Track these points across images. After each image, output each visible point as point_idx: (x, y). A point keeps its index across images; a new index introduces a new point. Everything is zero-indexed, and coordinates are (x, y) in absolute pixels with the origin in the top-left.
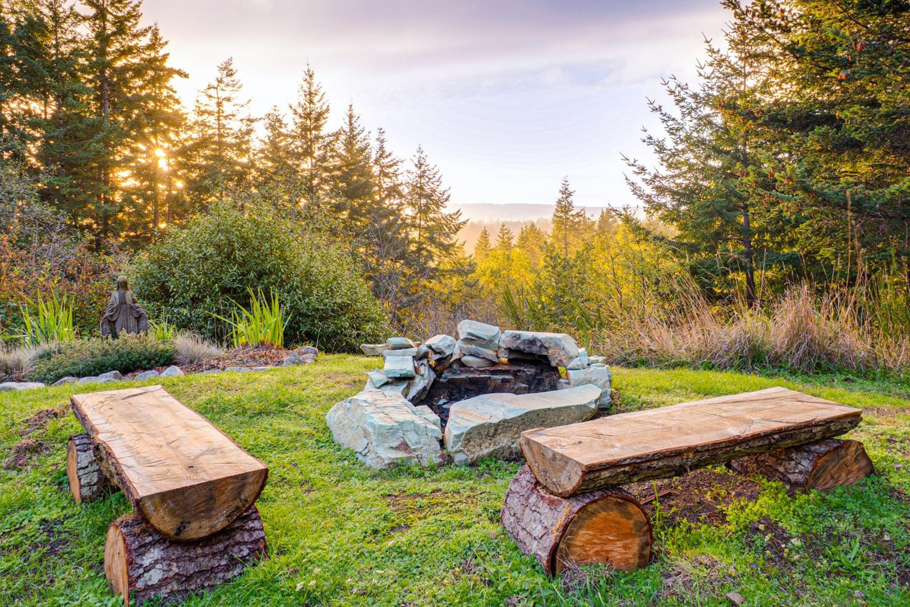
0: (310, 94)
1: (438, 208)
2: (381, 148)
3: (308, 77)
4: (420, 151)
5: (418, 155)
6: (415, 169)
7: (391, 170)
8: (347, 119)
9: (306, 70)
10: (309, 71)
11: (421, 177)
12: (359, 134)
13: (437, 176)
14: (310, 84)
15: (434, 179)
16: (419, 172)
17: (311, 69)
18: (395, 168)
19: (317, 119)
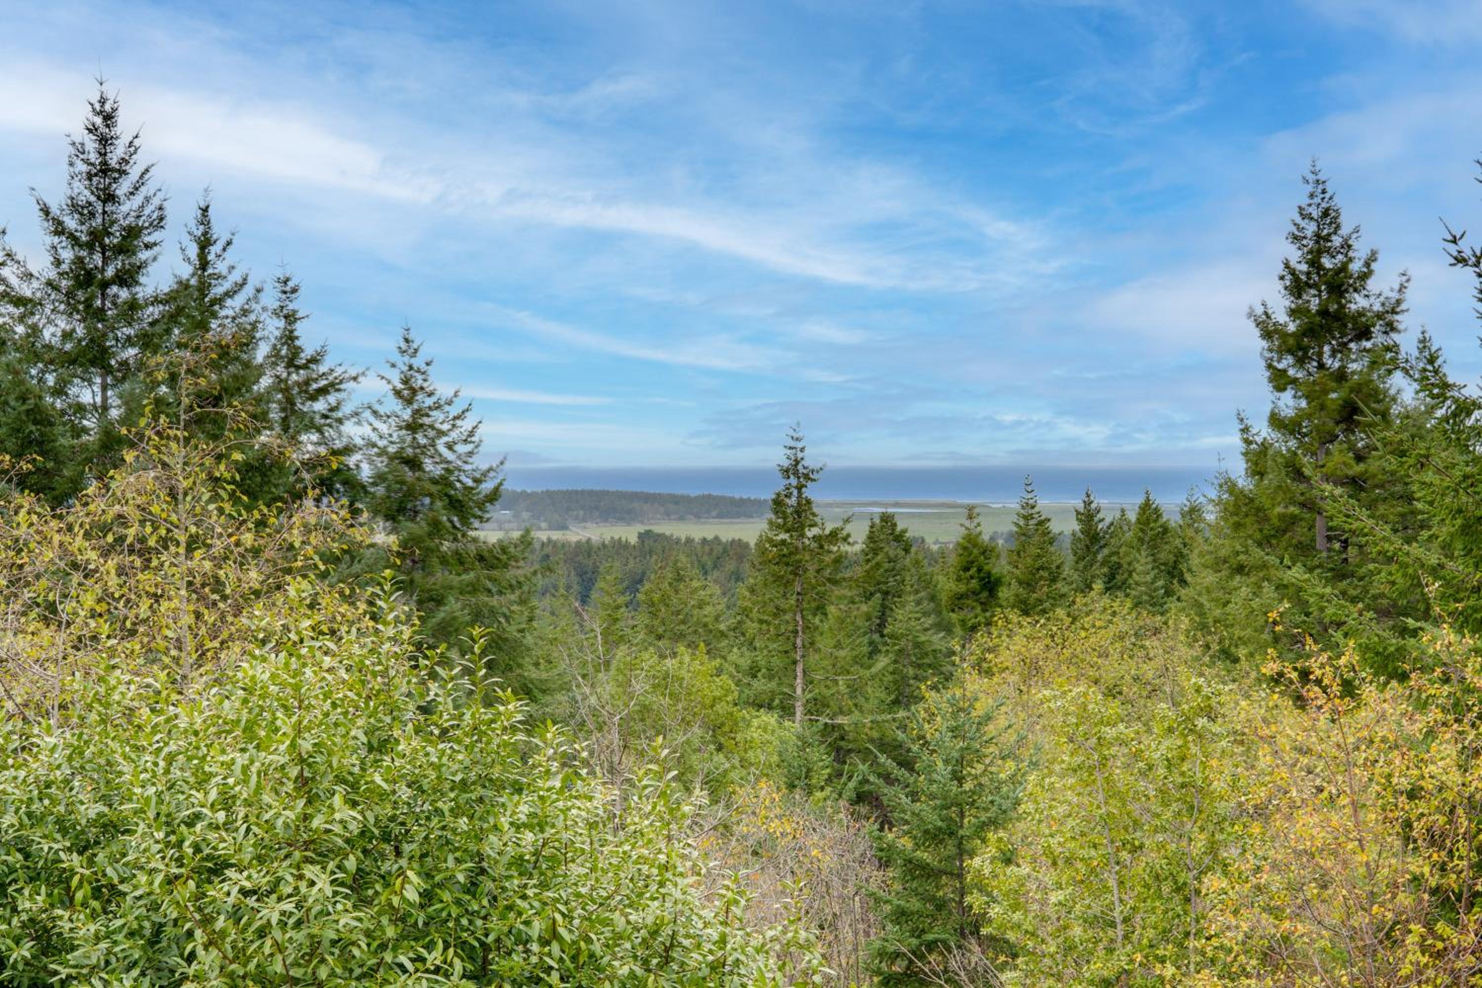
0: (105, 170)
1: (465, 521)
2: (289, 338)
3: (98, 120)
4: (408, 347)
5: (402, 362)
6: (392, 405)
7: (320, 406)
8: (193, 251)
9: (95, 99)
10: (103, 101)
11: (413, 427)
12: (229, 294)
13: (466, 425)
14: (105, 141)
15: (454, 435)
16: (407, 414)
17: (110, 96)
18: (332, 399)
19: (125, 249)
